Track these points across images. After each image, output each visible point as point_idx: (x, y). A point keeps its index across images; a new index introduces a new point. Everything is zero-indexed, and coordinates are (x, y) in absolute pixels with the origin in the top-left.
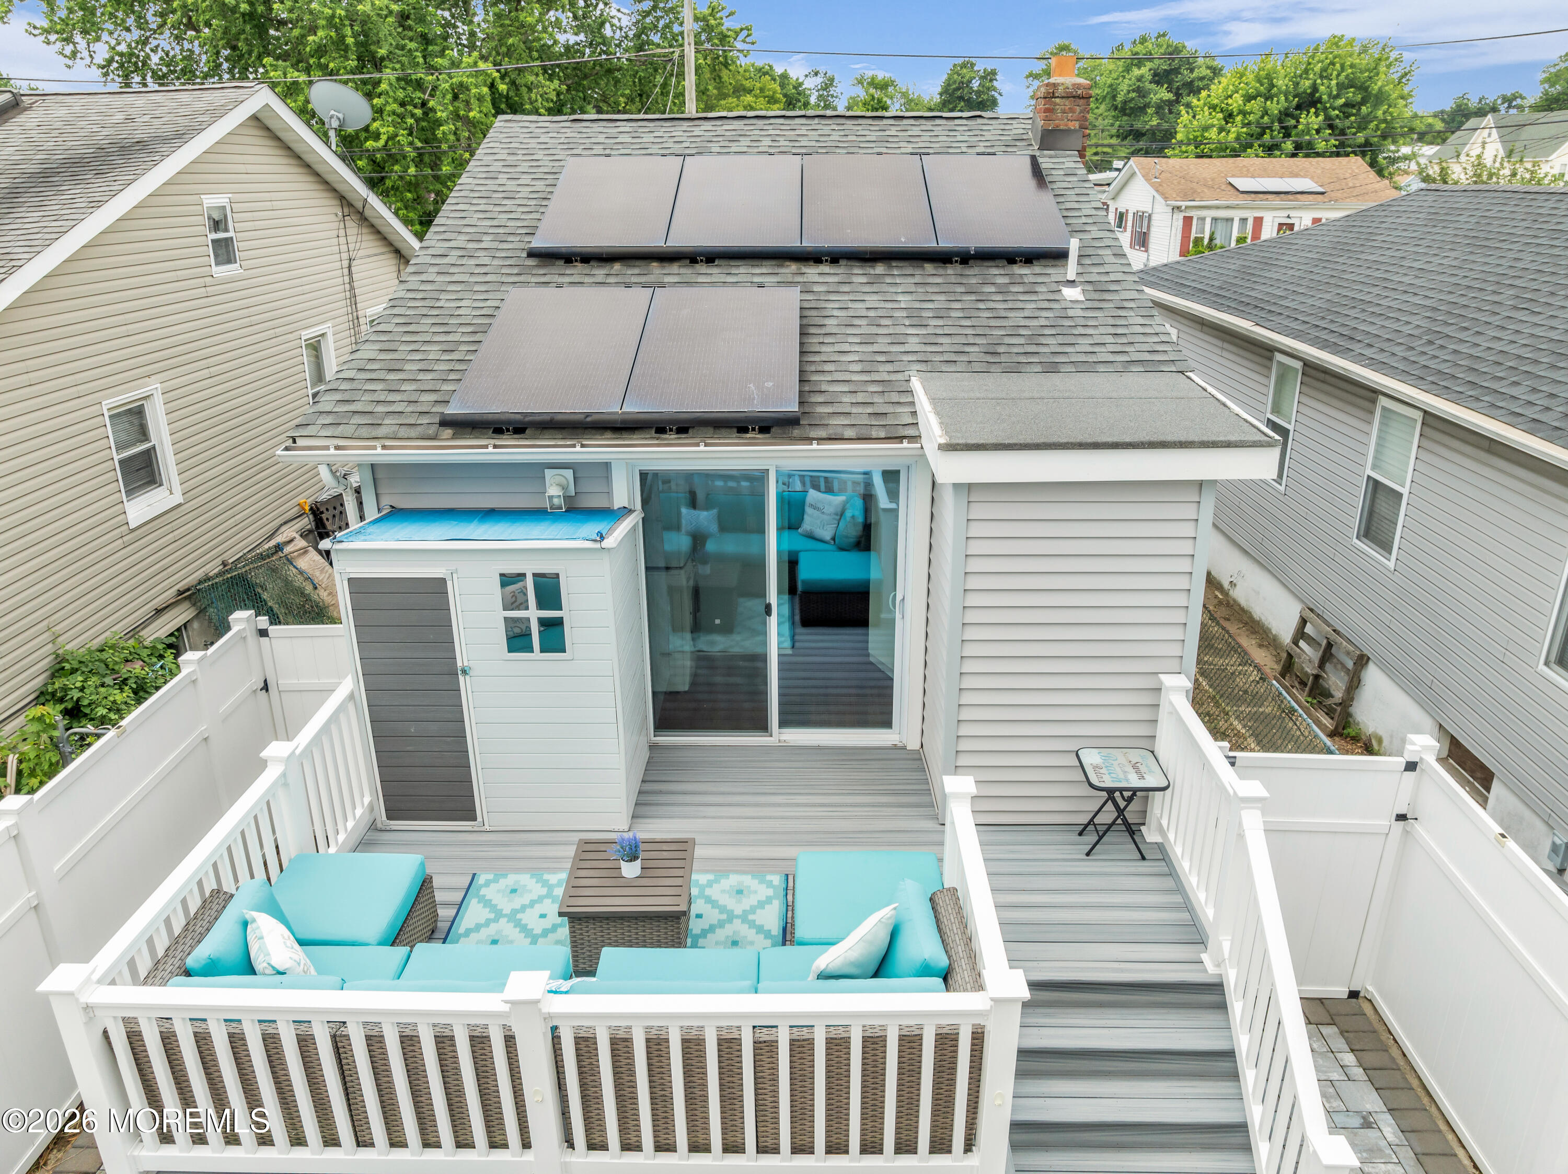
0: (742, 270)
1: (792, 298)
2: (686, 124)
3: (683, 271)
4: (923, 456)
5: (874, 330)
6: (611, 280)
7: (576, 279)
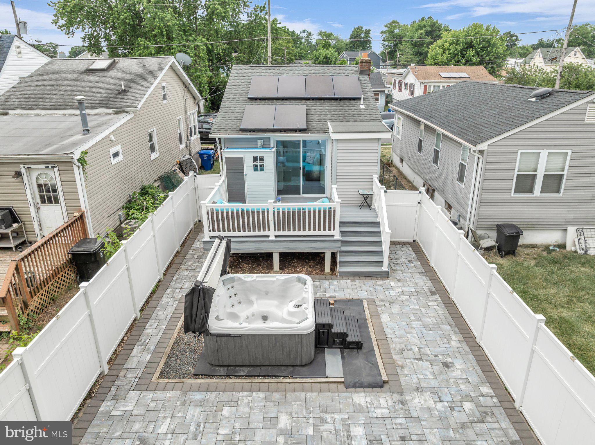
0: (293, 102)
1: (305, 107)
2: (278, 68)
3: (281, 102)
4: (330, 136)
5: (321, 114)
6: (266, 104)
7: (258, 104)
